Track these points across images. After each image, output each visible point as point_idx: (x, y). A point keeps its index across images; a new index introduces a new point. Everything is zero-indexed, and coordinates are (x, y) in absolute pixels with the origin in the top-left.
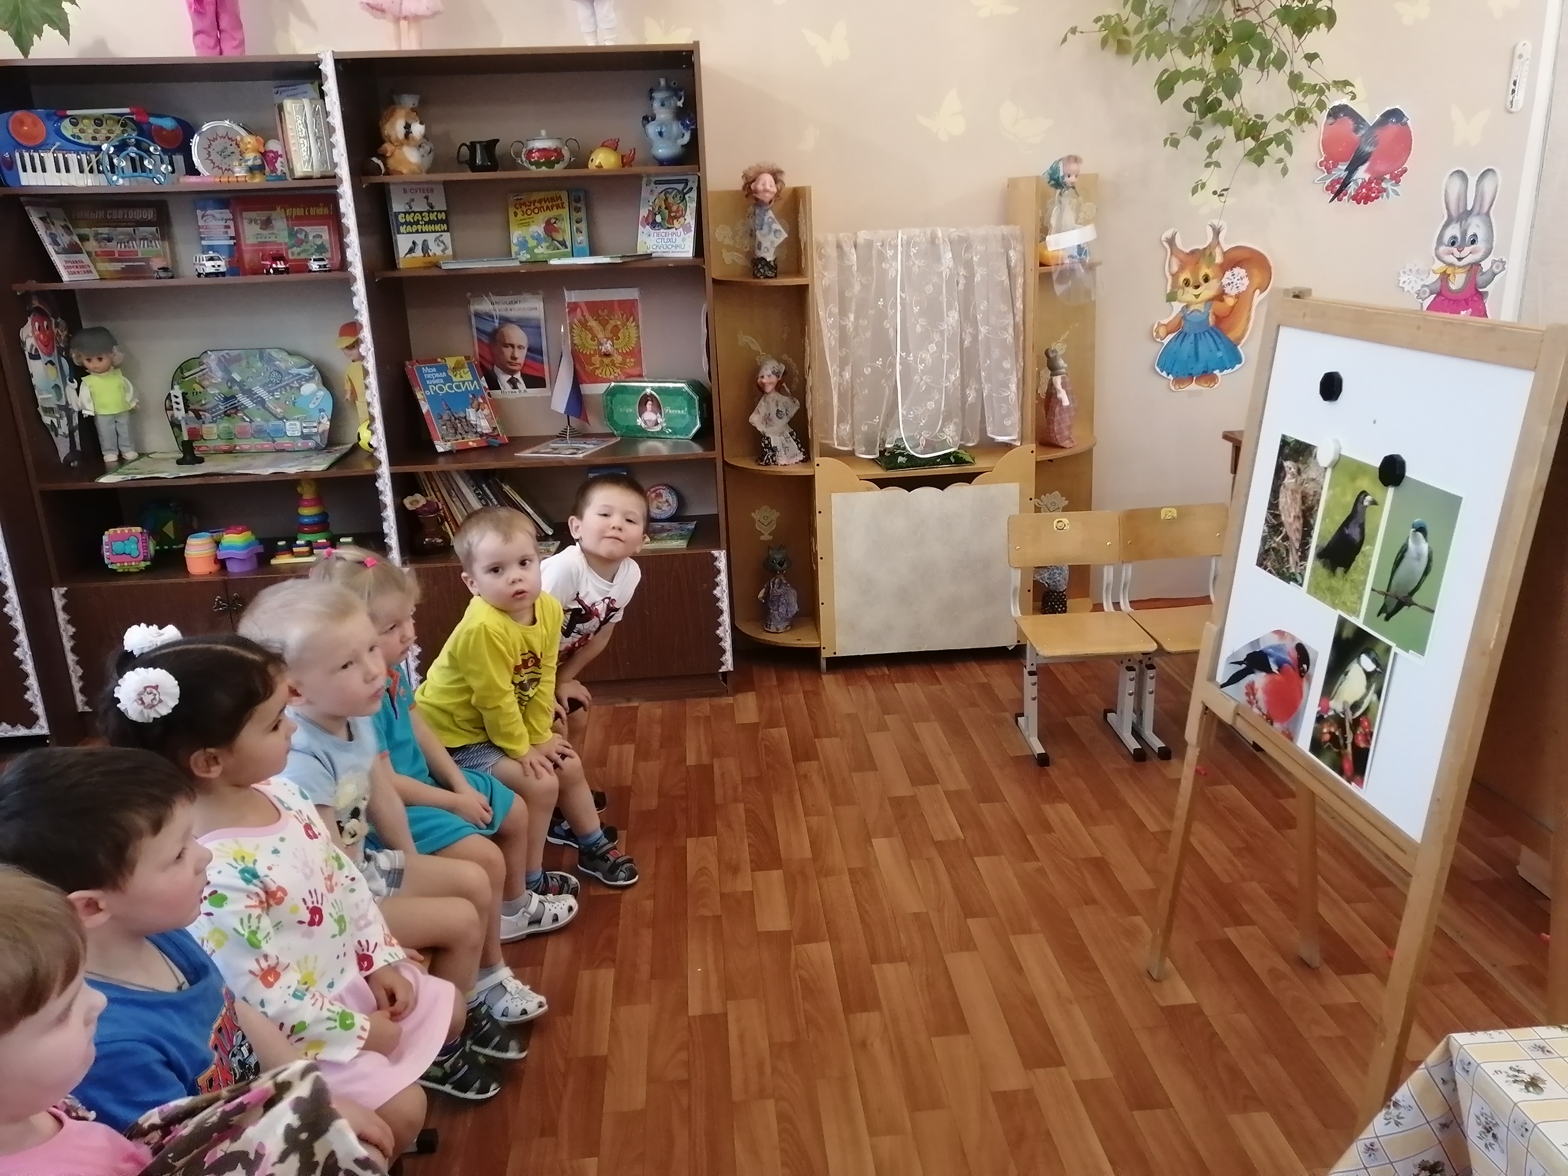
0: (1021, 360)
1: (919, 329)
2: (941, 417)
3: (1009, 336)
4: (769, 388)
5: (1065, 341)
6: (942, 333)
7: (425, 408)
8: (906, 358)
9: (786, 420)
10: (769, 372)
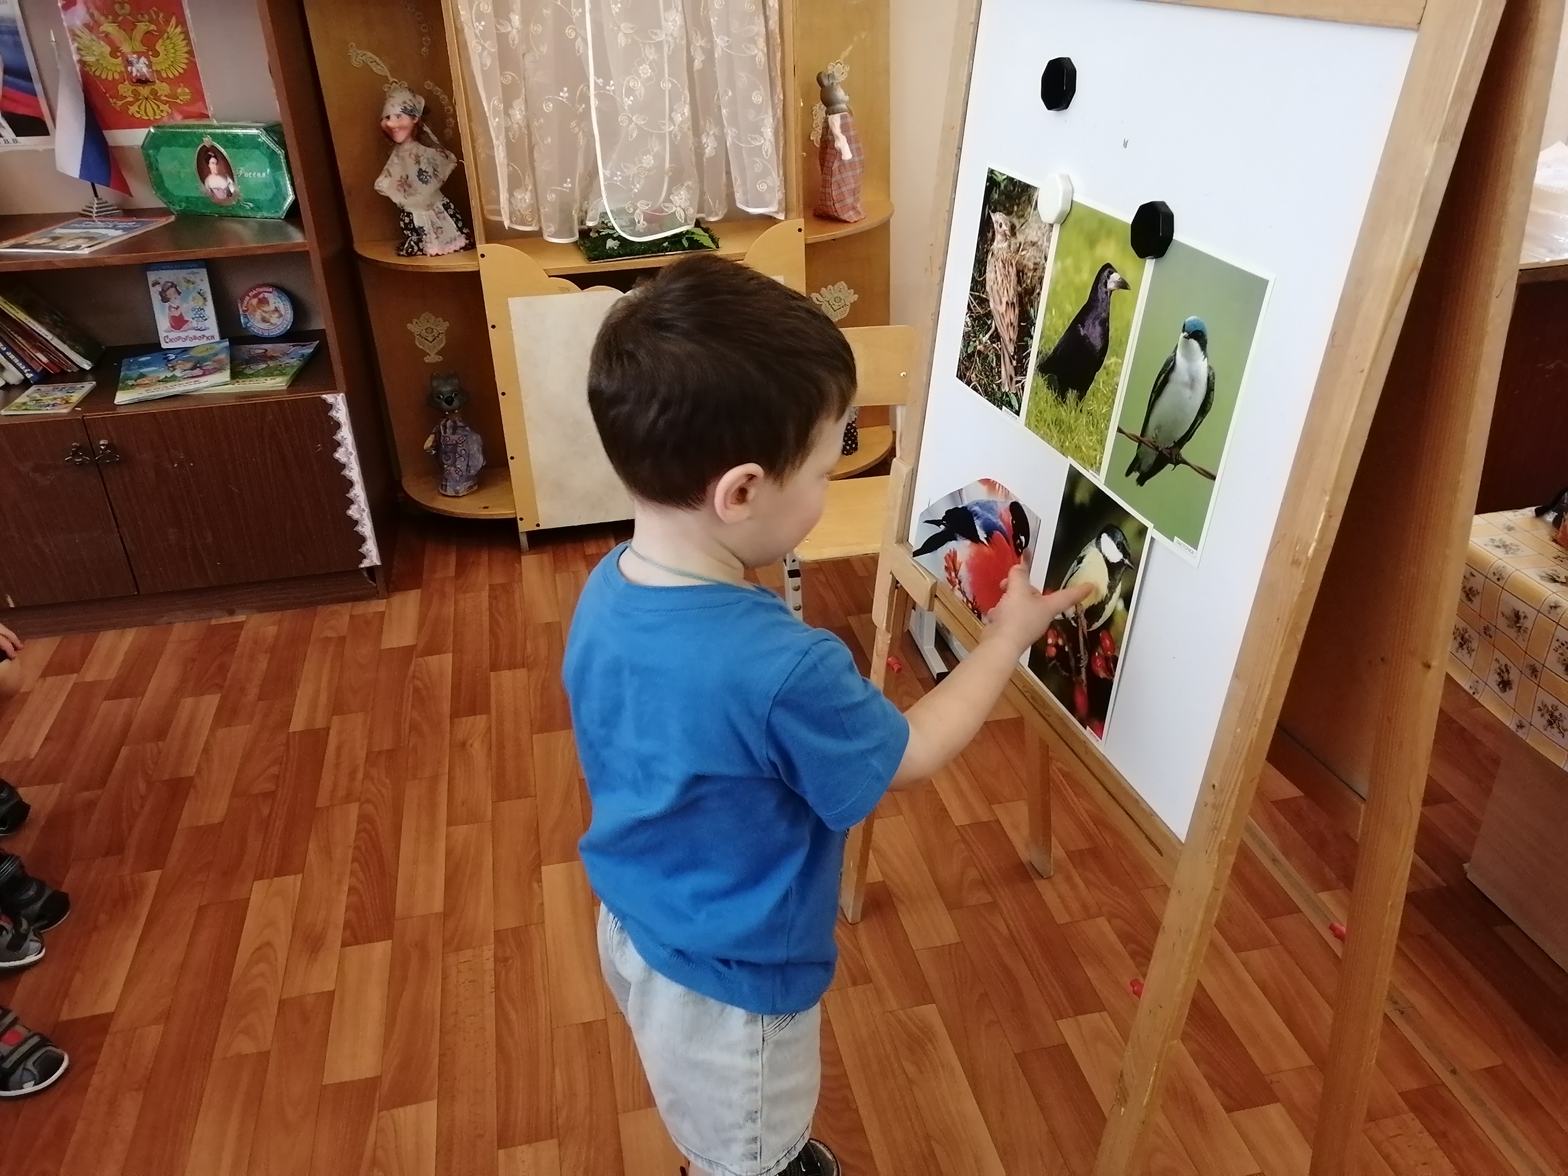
0: (779, 89)
1: (622, 40)
2: (666, 179)
3: (759, 51)
4: (400, 136)
5: (847, 61)
6: (659, 46)
8: (604, 88)
9: (434, 185)
10: (398, 110)
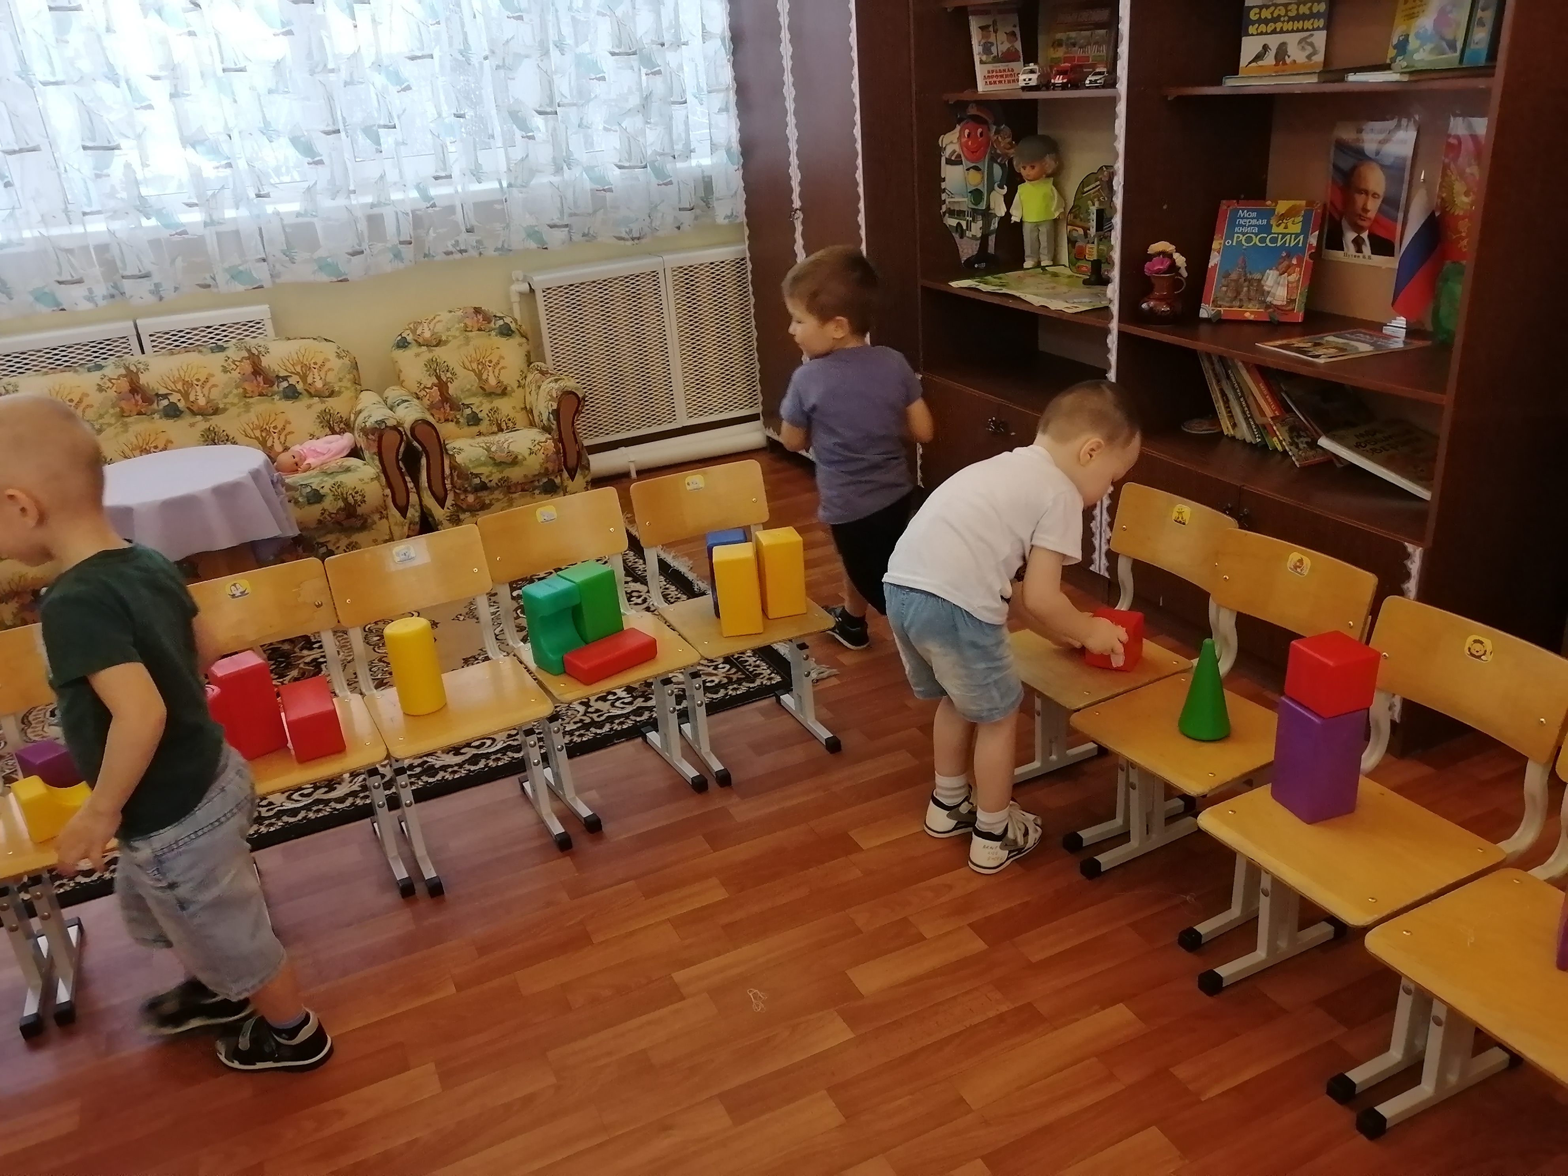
7: (1215, 259)
